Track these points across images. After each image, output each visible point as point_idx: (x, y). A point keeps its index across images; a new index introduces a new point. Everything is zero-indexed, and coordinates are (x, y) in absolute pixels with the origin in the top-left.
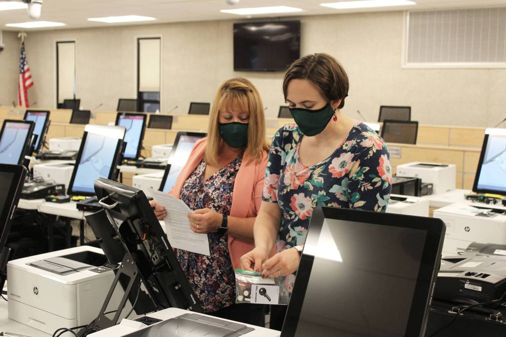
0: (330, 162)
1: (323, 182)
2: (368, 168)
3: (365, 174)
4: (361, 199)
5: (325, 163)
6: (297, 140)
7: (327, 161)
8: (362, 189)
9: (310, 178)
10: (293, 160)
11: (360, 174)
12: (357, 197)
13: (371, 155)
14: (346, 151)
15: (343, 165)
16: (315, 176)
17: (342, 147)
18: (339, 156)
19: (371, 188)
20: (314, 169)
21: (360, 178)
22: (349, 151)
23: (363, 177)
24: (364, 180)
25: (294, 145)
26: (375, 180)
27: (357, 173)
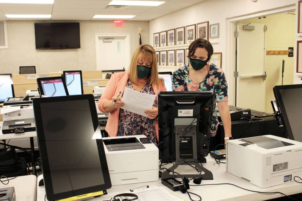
0: (206, 80)
1: (206, 88)
2: (222, 80)
3: (221, 82)
4: (222, 91)
5: (204, 81)
6: (187, 73)
7: (205, 80)
8: (222, 88)
9: (200, 88)
10: (189, 81)
11: (219, 82)
12: (220, 91)
13: (222, 75)
14: (211, 75)
15: (212, 80)
16: (202, 86)
17: (209, 74)
18: (209, 77)
19: (225, 87)
20: (200, 84)
21: (219, 84)
22: (212, 75)
23: (221, 83)
24: (221, 84)
25: (187, 75)
26: (225, 84)
27: (218, 82)
